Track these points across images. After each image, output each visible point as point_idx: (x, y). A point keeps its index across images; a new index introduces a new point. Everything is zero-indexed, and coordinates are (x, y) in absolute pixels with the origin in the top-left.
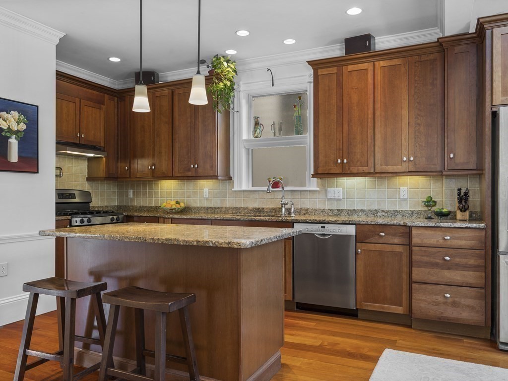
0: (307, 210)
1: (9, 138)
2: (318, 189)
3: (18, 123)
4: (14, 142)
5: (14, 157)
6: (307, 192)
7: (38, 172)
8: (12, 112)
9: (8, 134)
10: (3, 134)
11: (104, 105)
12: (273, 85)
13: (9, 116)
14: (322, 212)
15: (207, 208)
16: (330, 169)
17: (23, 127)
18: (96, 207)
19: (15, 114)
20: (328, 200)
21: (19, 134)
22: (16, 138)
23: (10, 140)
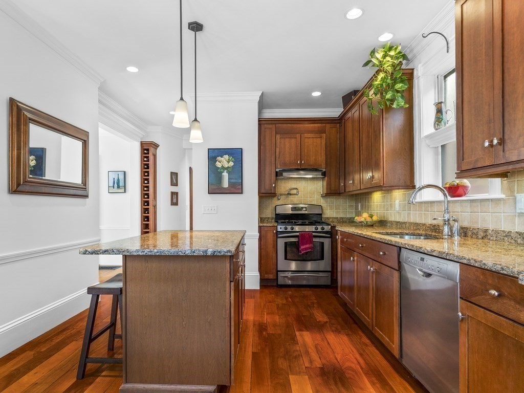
0: (486, 231)
1: (223, 172)
2: (503, 196)
3: (228, 162)
4: (225, 175)
5: (226, 184)
6: (488, 203)
7: (242, 193)
8: (224, 156)
9: (222, 170)
10: (219, 170)
11: (325, 133)
12: (448, 52)
13: (222, 159)
14: (506, 236)
15: (398, 222)
16: (477, 161)
17: (231, 164)
18: (331, 218)
19: (226, 157)
20: (519, 216)
21: (229, 169)
22: (227, 172)
23: (223, 174)
